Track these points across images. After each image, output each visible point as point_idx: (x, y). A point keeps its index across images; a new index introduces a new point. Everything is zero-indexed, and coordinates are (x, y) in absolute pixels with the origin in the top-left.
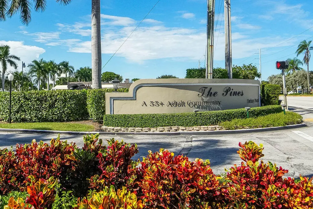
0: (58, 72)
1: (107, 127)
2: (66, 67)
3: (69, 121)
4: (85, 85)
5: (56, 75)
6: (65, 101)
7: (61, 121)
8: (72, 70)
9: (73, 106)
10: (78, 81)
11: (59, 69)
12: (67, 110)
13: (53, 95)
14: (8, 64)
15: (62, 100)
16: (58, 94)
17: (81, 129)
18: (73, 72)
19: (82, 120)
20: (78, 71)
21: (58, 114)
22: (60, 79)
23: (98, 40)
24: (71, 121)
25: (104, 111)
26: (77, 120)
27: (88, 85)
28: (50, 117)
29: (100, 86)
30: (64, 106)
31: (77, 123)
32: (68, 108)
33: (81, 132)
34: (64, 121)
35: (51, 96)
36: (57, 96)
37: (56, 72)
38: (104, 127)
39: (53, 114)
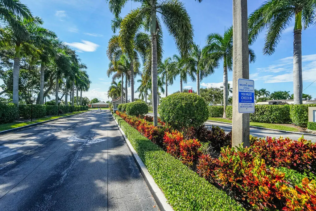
0: (259, 95)
1: (312, 130)
2: (264, 92)
3: (274, 123)
4: (283, 102)
5: (257, 96)
6: (271, 112)
7: (268, 123)
8: (268, 93)
9: (278, 114)
10: (272, 100)
11: (259, 93)
12: (273, 117)
13: (263, 108)
14: (230, 92)
15: (269, 111)
16: (267, 107)
17: (287, 129)
18: (269, 94)
19: (284, 123)
20: (273, 94)
21: (266, 118)
22: (260, 99)
23: (300, 72)
24: (276, 123)
25: (307, 119)
26: (280, 123)
27: (284, 102)
28: (261, 120)
29: (301, 103)
30: (271, 114)
31: (281, 125)
32: (273, 115)
33: (287, 131)
34: (270, 123)
35: (261, 108)
36: (265, 108)
37: (257, 95)
38: (308, 130)
39: (263, 118)
